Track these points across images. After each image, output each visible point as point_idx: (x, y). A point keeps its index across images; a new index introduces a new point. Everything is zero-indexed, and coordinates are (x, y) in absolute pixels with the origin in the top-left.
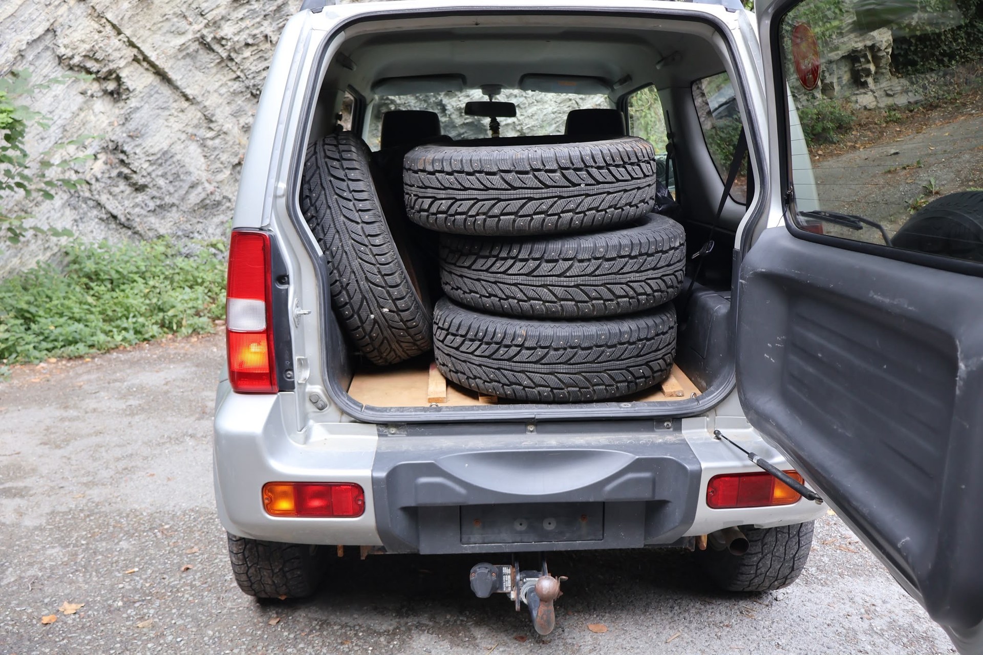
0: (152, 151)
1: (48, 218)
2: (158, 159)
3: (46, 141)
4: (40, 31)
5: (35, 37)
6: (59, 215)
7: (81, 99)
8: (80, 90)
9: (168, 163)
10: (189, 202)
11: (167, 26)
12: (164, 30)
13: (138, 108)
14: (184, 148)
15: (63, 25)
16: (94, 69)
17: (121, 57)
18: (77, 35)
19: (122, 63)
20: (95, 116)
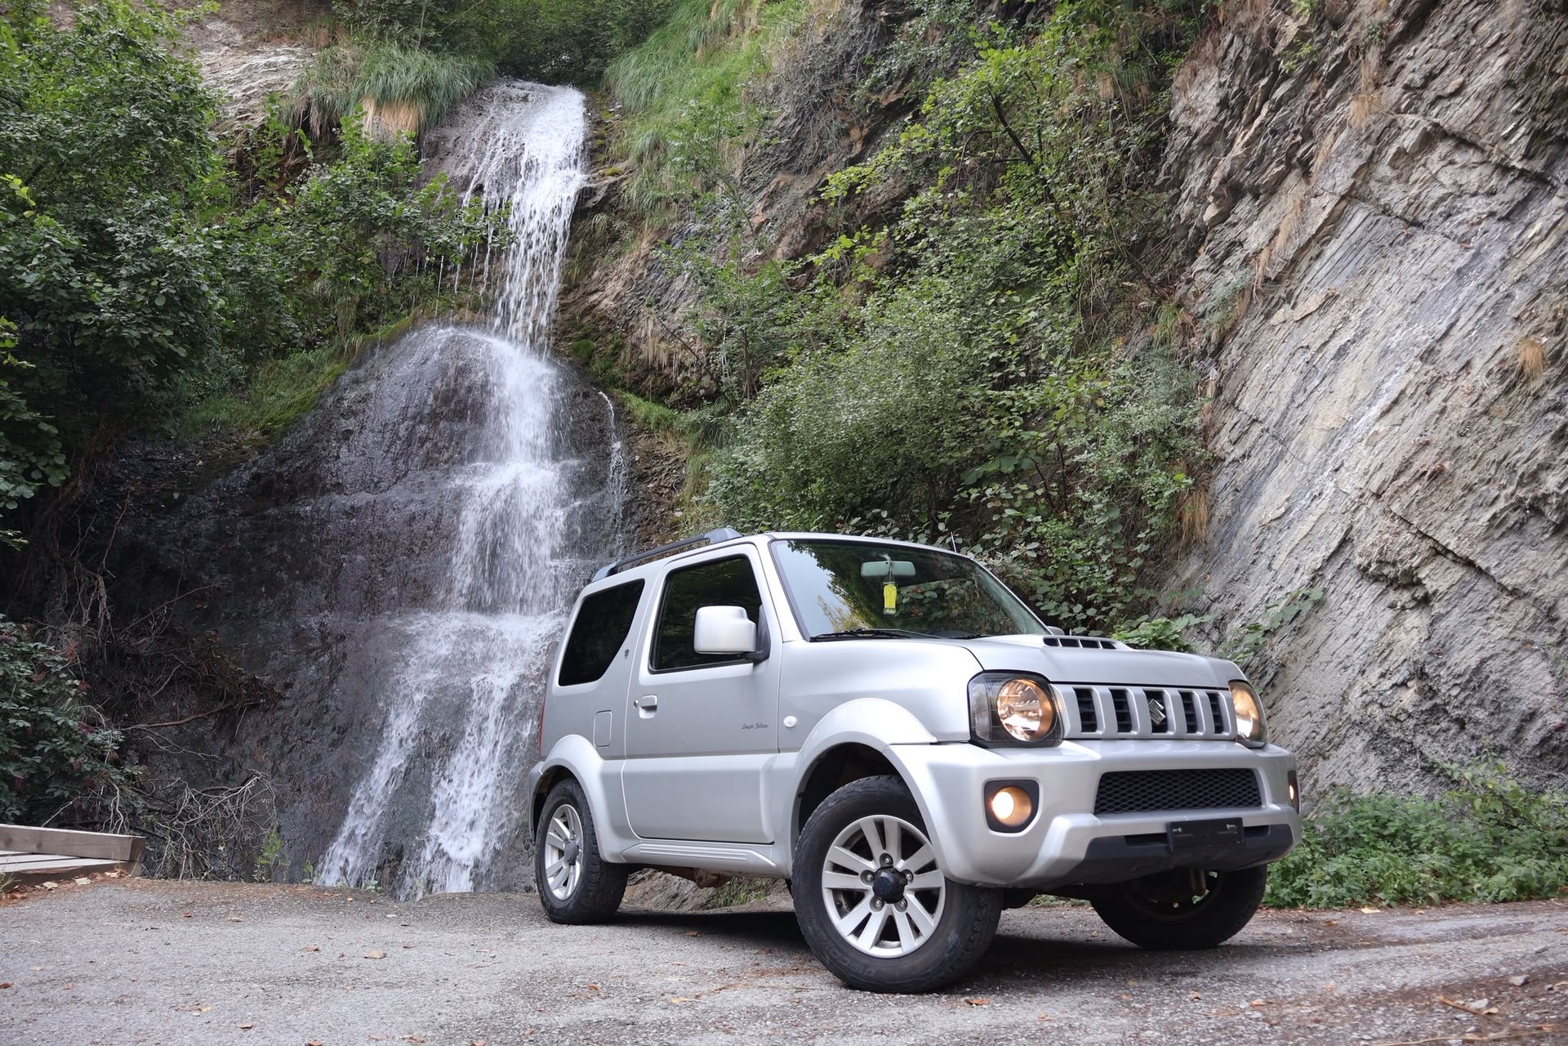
0: (1458, 670)
1: (1348, 765)
2: (1469, 681)
3: (1350, 671)
4: (1335, 544)
5: (1331, 551)
6: (1360, 760)
7: (1389, 614)
8: (1388, 603)
9: (1485, 686)
10: (1528, 743)
11: (1471, 499)
12: (1468, 506)
13: (1443, 616)
14: (1512, 663)
15: (1359, 531)
16: (1392, 575)
17: (1414, 554)
18: (1370, 540)
19: (1416, 561)
20: (1407, 632)
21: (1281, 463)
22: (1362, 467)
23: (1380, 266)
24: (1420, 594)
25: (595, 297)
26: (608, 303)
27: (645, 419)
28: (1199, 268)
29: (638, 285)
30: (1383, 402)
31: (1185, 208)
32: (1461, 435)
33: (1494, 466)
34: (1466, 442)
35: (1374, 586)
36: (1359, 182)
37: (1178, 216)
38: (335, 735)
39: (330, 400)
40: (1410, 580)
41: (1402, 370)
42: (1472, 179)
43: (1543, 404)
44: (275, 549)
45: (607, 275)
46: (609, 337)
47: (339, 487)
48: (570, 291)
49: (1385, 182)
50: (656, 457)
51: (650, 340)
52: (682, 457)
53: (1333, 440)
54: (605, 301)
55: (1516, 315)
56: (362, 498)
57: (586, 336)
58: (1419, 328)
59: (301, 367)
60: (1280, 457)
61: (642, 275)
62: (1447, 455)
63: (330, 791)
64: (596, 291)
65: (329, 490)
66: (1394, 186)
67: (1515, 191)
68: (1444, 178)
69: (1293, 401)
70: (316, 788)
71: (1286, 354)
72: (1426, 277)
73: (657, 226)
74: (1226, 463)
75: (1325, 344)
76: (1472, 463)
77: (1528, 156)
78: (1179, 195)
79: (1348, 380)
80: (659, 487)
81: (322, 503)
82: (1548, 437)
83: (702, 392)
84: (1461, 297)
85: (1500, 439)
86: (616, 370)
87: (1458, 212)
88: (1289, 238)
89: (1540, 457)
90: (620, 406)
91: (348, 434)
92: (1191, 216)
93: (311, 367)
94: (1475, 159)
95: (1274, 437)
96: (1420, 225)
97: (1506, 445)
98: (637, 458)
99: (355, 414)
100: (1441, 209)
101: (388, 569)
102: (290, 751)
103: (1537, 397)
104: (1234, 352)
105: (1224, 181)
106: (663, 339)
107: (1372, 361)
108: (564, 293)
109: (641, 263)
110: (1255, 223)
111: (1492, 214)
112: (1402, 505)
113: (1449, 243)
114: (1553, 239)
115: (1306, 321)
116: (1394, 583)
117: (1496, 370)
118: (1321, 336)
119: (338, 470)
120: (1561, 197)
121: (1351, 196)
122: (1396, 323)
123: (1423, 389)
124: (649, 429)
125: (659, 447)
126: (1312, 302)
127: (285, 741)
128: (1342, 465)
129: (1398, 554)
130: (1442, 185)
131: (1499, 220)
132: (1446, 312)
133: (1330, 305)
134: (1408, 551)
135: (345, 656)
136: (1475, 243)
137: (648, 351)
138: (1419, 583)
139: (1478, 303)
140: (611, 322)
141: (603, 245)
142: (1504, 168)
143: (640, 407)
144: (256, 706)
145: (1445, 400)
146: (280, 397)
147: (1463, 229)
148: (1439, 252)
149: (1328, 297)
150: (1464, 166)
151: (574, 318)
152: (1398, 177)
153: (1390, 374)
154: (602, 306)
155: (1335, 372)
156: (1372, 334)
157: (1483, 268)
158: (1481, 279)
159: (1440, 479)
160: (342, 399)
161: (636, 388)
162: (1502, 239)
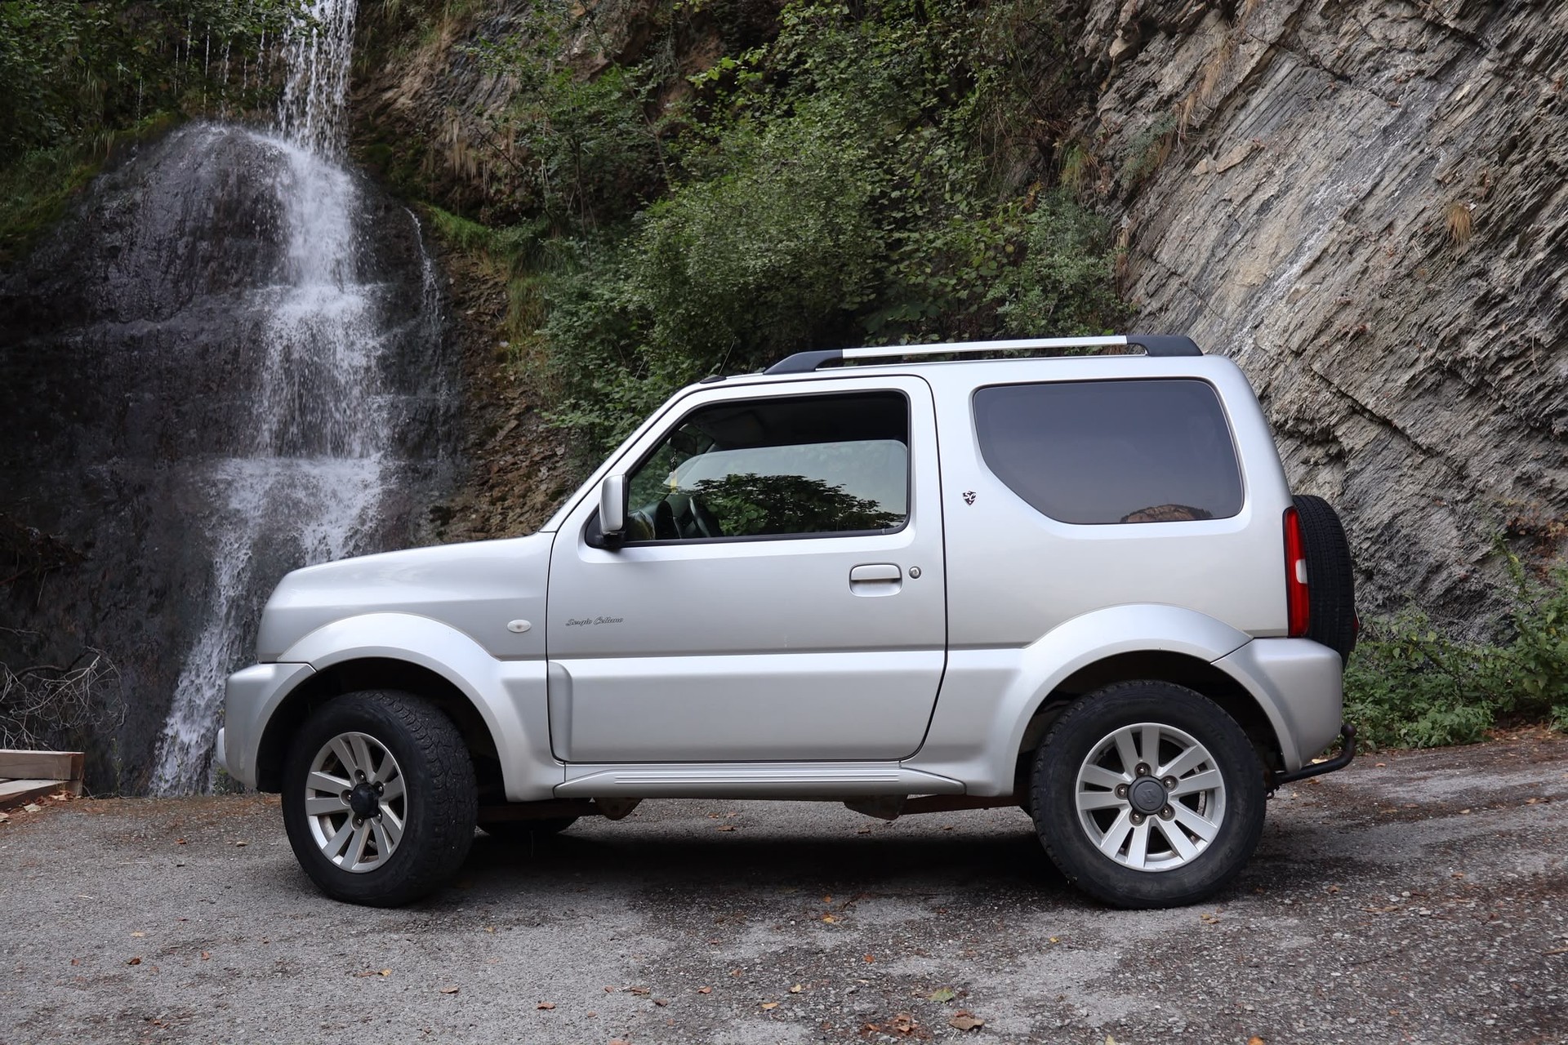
0: (1370, 525)
2: (1380, 536)
7: (1302, 470)
8: (1301, 459)
9: (1395, 540)
10: (1432, 593)
11: (1391, 360)
12: (1388, 367)
13: (1358, 472)
14: (1421, 518)
15: (1277, 388)
16: (1308, 432)
17: (1332, 413)
18: (1288, 397)
19: (1334, 420)
20: (1319, 487)
21: (1200, 318)
22: (1281, 324)
23: (1307, 120)
24: (1334, 450)
25: (389, 94)
26: (404, 102)
27: (456, 236)
28: (1106, 107)
29: (439, 82)
30: (1305, 260)
31: (1091, 40)
32: (1383, 297)
33: (1416, 329)
34: (1388, 303)
35: (1288, 442)
36: (1289, 31)
37: (1082, 49)
38: (153, 599)
39: (84, 208)
40: (1326, 437)
41: (1326, 228)
42: (1402, 33)
43: (1467, 270)
44: (43, 387)
45: (402, 69)
46: (409, 141)
47: (112, 314)
48: (360, 86)
49: (1315, 32)
50: (473, 280)
51: (456, 147)
52: (503, 279)
53: (1253, 296)
54: (402, 100)
55: (1439, 178)
56: (143, 327)
57: (381, 139)
58: (1343, 186)
59: (40, 167)
60: (1199, 311)
61: (443, 70)
62: (1367, 316)
63: (158, 662)
64: (391, 88)
65: (100, 318)
66: (1323, 37)
67: (1444, 51)
68: (1375, 32)
69: (1213, 254)
70: (141, 659)
71: (1207, 207)
72: (1353, 133)
73: (460, 13)
74: (1142, 316)
75: (1248, 198)
76: (1394, 325)
77: (1461, 16)
78: (1082, 26)
79: (1271, 236)
80: (478, 314)
81: (95, 333)
82: (1470, 303)
83: (515, 206)
84: (1386, 157)
85: (1423, 302)
86: (418, 179)
87: (1386, 68)
88: (1216, 86)
89: (1462, 322)
90: (426, 220)
91: (114, 252)
92: (1096, 49)
93: (53, 167)
94: (1405, 14)
95: (1193, 291)
96: (1346, 79)
97: (1427, 308)
98: (452, 281)
99: (120, 227)
100: (1369, 64)
101: (184, 408)
102: (104, 619)
103: (1461, 262)
104: (1152, 201)
105: (1135, 16)
106: (470, 146)
107: (1296, 218)
108: (354, 87)
109: (442, 56)
110: (1171, 64)
111: (1420, 72)
112: (1323, 365)
113: (1376, 100)
114: (1480, 102)
115: (1229, 173)
116: (1310, 440)
117: (1420, 232)
118: (1245, 189)
119: (108, 293)
120: (1491, 61)
121: (1281, 45)
122: (1320, 179)
123: (1345, 248)
124: (461, 248)
125: (474, 269)
126: (1237, 154)
127: (96, 608)
128: (1262, 321)
129: (1318, 412)
130: (1372, 39)
131: (1427, 79)
132: (1371, 171)
133: (1254, 158)
134: (1327, 410)
135: (149, 510)
136: (1402, 101)
137: (454, 158)
138: (1335, 440)
139: (1403, 164)
140: (410, 124)
141: (397, 32)
142: (1436, 26)
143: (450, 223)
144: (57, 569)
145: (1367, 261)
146: (17, 203)
147: (1391, 86)
148: (1367, 109)
149: (1252, 150)
150: (1394, 21)
151: (367, 115)
152: (1328, 28)
153: (1313, 232)
154: (398, 105)
155: (1257, 227)
156: (1296, 190)
157: (1409, 128)
158: (1407, 139)
159: (1362, 340)
160: (102, 209)
161: (441, 199)
162: (1430, 100)
